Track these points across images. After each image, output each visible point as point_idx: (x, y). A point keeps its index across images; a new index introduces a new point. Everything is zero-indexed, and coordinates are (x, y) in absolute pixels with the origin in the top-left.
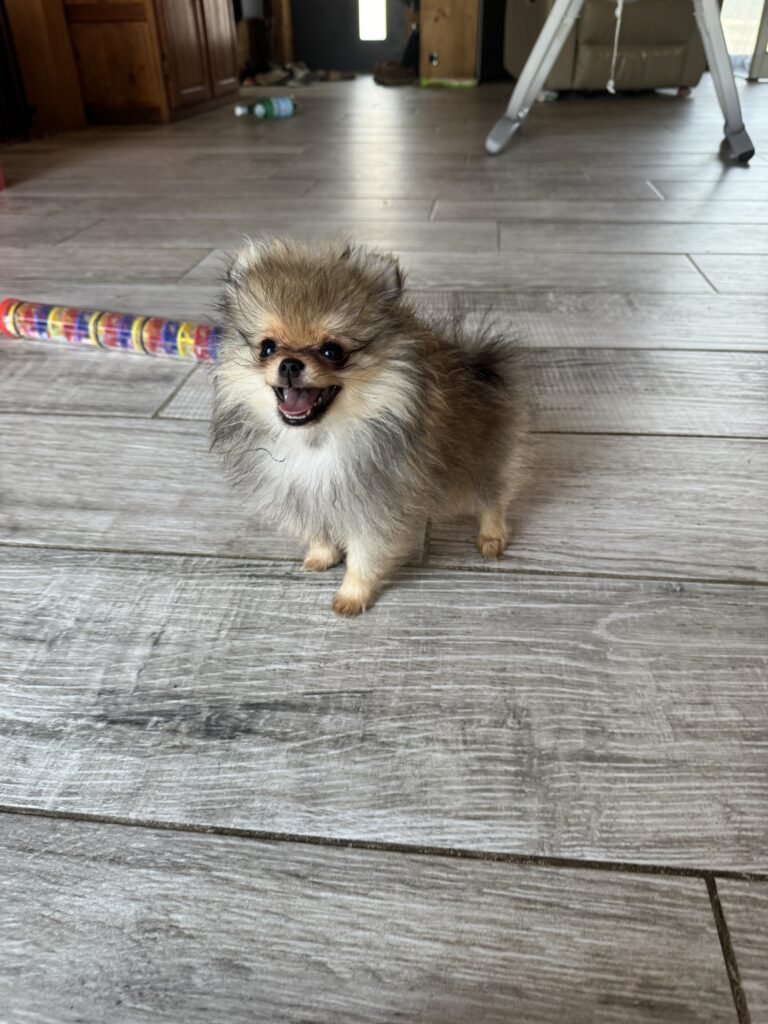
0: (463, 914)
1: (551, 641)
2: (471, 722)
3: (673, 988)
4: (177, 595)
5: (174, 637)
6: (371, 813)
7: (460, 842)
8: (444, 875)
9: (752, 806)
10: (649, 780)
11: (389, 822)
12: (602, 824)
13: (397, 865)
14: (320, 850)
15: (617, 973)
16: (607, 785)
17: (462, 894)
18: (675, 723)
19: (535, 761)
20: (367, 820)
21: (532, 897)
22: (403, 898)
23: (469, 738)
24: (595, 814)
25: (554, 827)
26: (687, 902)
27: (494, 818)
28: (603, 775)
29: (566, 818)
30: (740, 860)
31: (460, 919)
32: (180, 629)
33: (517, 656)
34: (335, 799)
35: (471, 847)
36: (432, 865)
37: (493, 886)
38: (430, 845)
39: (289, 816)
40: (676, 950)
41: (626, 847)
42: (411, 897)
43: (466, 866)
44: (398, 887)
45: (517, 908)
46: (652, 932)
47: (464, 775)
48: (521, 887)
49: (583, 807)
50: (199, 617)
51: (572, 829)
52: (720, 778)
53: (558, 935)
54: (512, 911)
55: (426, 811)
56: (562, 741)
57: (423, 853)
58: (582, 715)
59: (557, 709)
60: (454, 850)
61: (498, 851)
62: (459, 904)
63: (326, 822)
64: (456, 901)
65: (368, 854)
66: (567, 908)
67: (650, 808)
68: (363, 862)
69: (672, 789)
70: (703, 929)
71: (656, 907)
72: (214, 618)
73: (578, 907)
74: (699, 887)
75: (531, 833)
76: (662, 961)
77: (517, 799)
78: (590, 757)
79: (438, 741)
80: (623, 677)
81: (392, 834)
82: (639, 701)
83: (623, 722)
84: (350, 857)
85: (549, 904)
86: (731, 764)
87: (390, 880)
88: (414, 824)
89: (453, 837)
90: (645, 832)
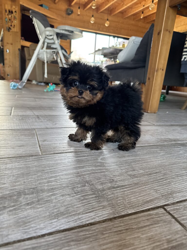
0: (101, 243)
1: (88, 165)
2: (75, 188)
3: (176, 239)
6: (51, 222)
7: (88, 221)
8: (87, 233)
9: (160, 188)
10: (132, 189)
11: (59, 223)
12: (128, 203)
13: (68, 236)
14: (34, 241)
15: (159, 242)
16: (123, 193)
17: (97, 237)
18: (130, 175)
19: (99, 192)
20: (50, 225)
21: (120, 229)
22: (76, 246)
23: (76, 192)
24: (124, 201)
25: (115, 207)
26: (162, 215)
27: (95, 210)
28: (120, 191)
29: (117, 204)
30: (166, 201)
31: (100, 245)
33: (81, 170)
34: (34, 222)
35: (93, 221)
36: (82, 231)
37: (106, 230)
38: (78, 225)
39: (15, 234)
40: (169, 228)
41: (138, 206)
42: (79, 245)
43: (94, 227)
44: (72, 243)
45: (117, 234)
46: (159, 226)
47: (79, 202)
48: (115, 227)
49: (120, 200)
51: (120, 206)
52: (149, 184)
53: (135, 237)
54: (116, 236)
55: (71, 215)
56: (104, 186)
57: (76, 229)
58: (106, 179)
59: (99, 179)
60: (87, 224)
61: (102, 219)
62: (98, 240)
63: (33, 230)
64: (96, 240)
65: (55, 236)
66: (133, 228)
67: (137, 195)
68: (54, 239)
69: (139, 190)
70: (171, 220)
71: (156, 219)
73: (135, 227)
74: (162, 210)
75: (109, 211)
76: (167, 233)
77: (100, 203)
78: (114, 188)
79: (66, 195)
80: (111, 168)
81: (62, 226)
82: (118, 173)
83: (117, 178)
84: (48, 239)
85: (127, 229)
86: (149, 181)
87: (68, 242)
88: (69, 221)
89: (85, 220)
90: (140, 201)
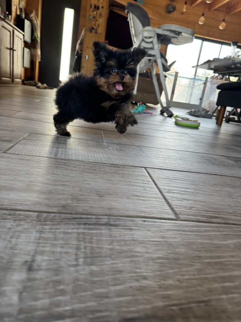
4: (38, 235)
5: (44, 264)
32: (46, 258)
50: (59, 249)
72: (70, 250)
